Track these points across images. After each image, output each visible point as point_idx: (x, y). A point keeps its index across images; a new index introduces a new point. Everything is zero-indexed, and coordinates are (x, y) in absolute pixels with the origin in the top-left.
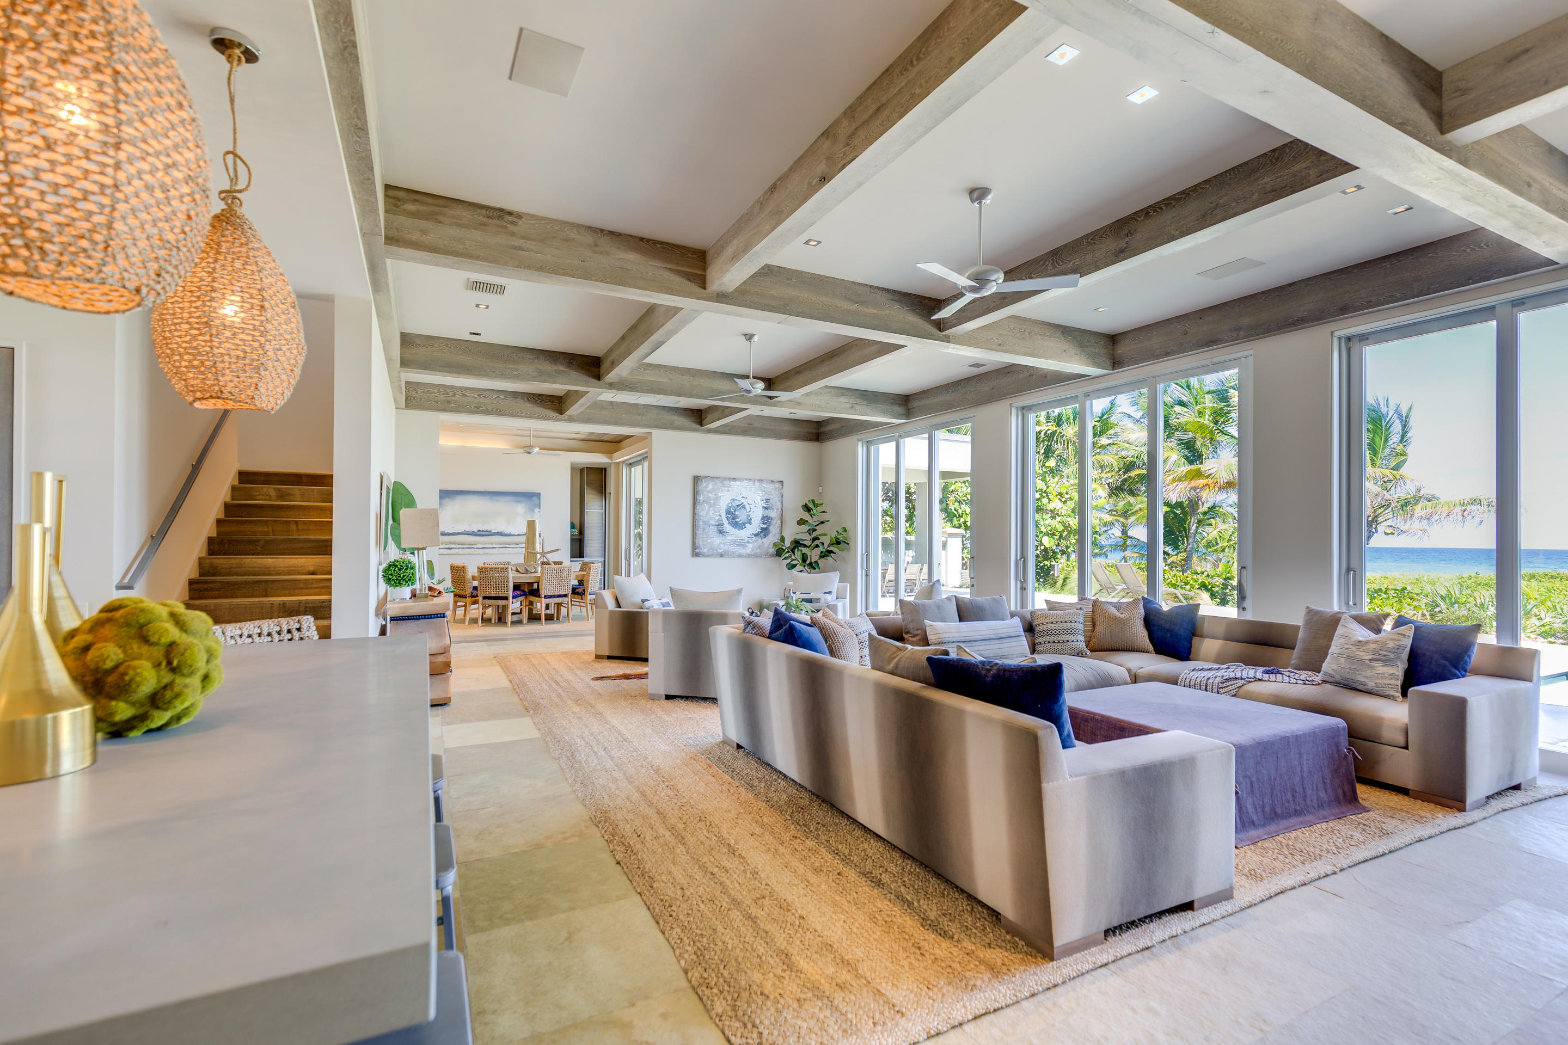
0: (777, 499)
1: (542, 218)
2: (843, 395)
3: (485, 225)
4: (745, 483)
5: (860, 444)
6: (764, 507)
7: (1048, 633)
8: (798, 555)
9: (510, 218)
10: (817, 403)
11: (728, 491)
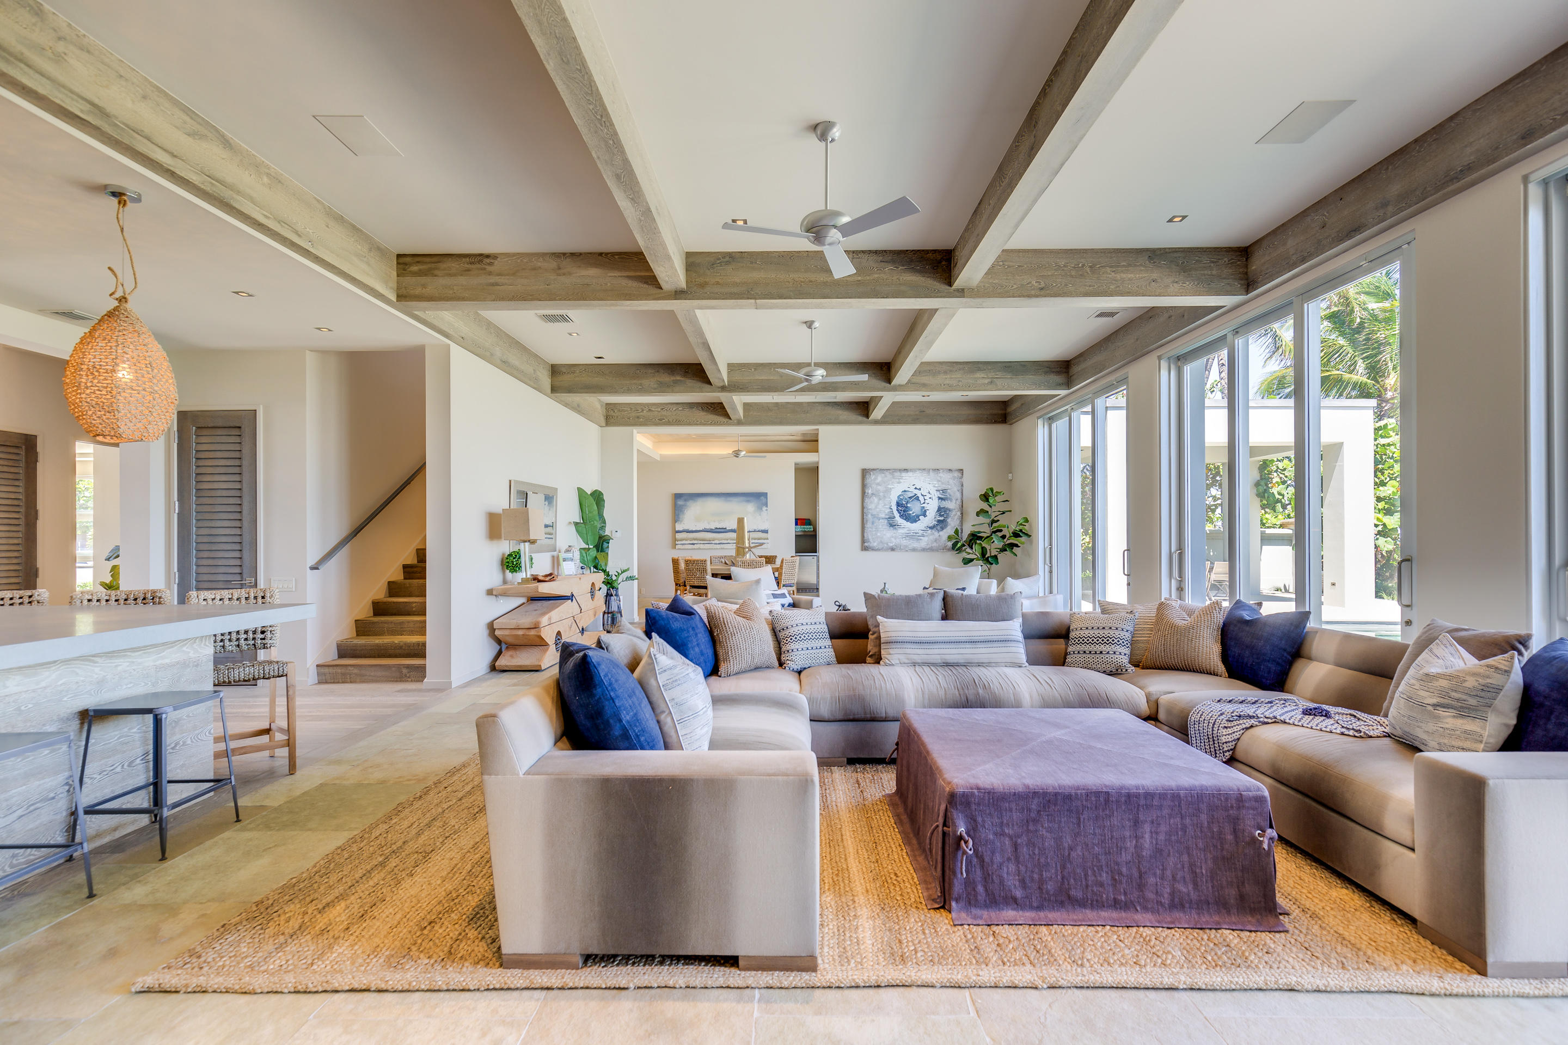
0: (955, 489)
1: (514, 255)
2: (979, 370)
3: (469, 270)
4: (918, 474)
5: (1040, 422)
6: (939, 498)
7: (1082, 641)
8: (977, 548)
9: (488, 261)
10: (947, 382)
11: (899, 483)
